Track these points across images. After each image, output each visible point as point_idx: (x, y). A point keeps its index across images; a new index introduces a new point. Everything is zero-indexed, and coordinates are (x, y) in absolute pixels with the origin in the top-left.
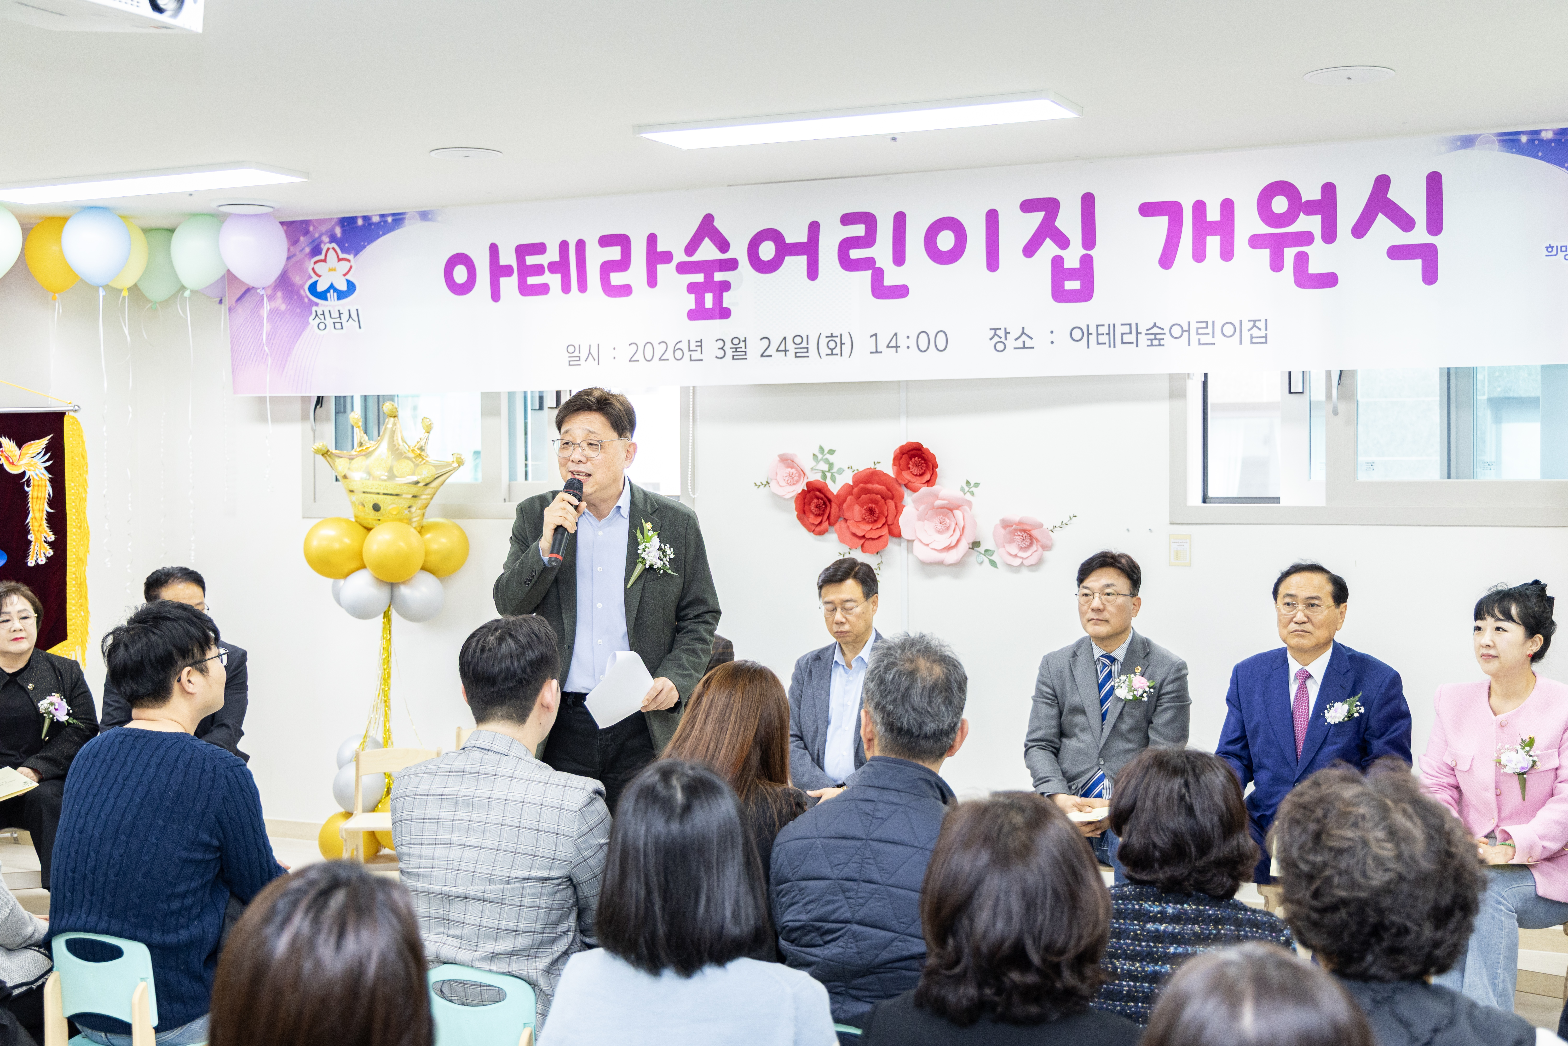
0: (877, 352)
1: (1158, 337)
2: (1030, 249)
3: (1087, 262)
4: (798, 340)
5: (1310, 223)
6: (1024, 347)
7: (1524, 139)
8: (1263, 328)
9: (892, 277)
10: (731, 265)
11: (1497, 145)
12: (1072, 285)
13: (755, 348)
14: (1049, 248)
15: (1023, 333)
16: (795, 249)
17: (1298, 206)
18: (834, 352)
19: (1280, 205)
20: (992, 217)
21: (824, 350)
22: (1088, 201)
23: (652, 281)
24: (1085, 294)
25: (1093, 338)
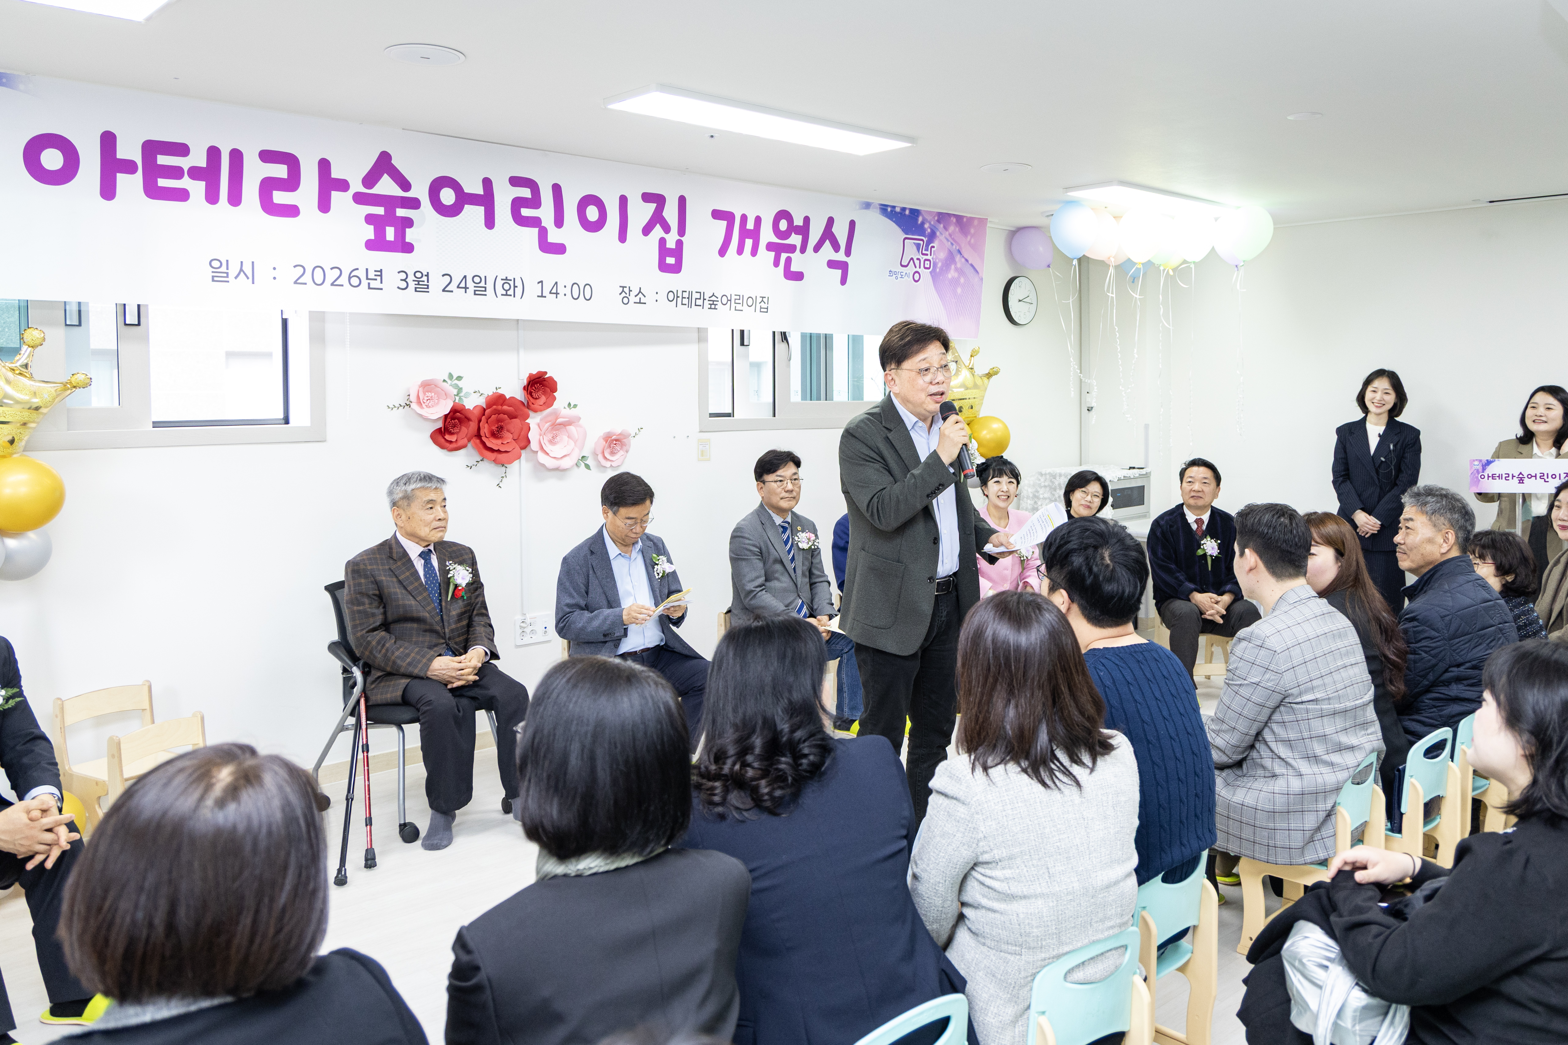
0: (542, 296)
1: (715, 303)
2: (647, 230)
3: (679, 244)
4: (477, 280)
5: (795, 240)
6: (640, 303)
7: (889, 209)
8: (766, 302)
9: (554, 236)
10: (415, 204)
11: (878, 211)
12: (670, 260)
13: (437, 283)
14: (658, 231)
15: (640, 292)
16: (473, 199)
17: (793, 229)
18: (509, 293)
19: (783, 225)
20: (623, 200)
21: (500, 291)
22: (682, 201)
23: (324, 205)
24: (676, 268)
25: (679, 300)
